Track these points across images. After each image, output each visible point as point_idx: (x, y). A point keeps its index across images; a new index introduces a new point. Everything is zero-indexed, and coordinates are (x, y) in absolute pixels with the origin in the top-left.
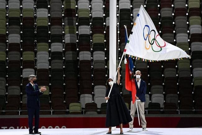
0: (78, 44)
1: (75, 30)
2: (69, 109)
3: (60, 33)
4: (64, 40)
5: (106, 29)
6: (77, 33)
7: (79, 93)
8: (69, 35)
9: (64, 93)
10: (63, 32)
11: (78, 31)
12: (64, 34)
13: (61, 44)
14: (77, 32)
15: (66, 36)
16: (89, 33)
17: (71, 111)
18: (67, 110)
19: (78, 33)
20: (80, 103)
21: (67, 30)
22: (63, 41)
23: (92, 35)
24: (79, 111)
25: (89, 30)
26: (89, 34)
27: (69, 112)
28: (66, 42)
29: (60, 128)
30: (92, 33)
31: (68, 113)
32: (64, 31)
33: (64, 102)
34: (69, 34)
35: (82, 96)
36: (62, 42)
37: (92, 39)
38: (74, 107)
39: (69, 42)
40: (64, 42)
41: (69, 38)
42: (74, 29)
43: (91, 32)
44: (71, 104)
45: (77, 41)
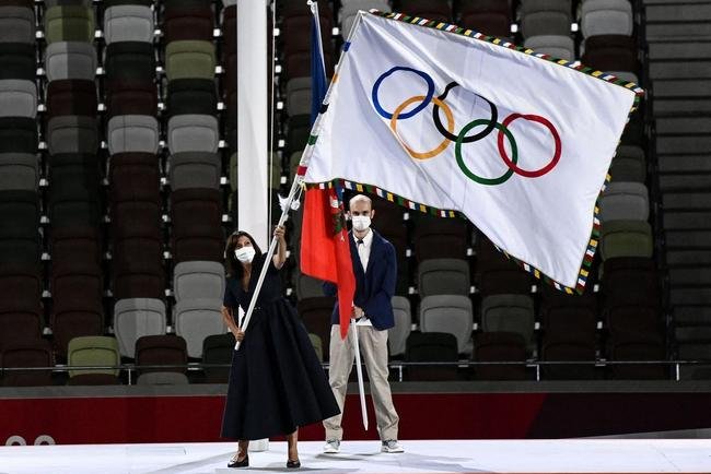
0: (101, 83)
1: (91, 23)
2: (64, 361)
3: (28, 40)
4: (42, 65)
5: (221, 21)
6: (97, 39)
7: (110, 294)
8: (63, 45)
9: (46, 294)
10: (39, 34)
11: (101, 28)
12: (42, 44)
13: (29, 84)
14: (98, 34)
15: (49, 50)
16: (148, 39)
17: (77, 373)
18: (60, 367)
19: (101, 40)
20: (113, 335)
21: (55, 23)
22: (40, 72)
23: (161, 44)
24: (111, 372)
25: (148, 24)
26: (151, 41)
27: (65, 374)
28: (52, 77)
29: (30, 442)
30: (161, 38)
31: (62, 379)
32: (42, 28)
33: (46, 331)
34: (64, 40)
35: (120, 305)
36: (33, 77)
37: (162, 64)
38: (87, 354)
39: (65, 76)
40: (43, 77)
41: (65, 58)
42: (87, 18)
43: (158, 32)
44: (75, 343)
45: (99, 71)
